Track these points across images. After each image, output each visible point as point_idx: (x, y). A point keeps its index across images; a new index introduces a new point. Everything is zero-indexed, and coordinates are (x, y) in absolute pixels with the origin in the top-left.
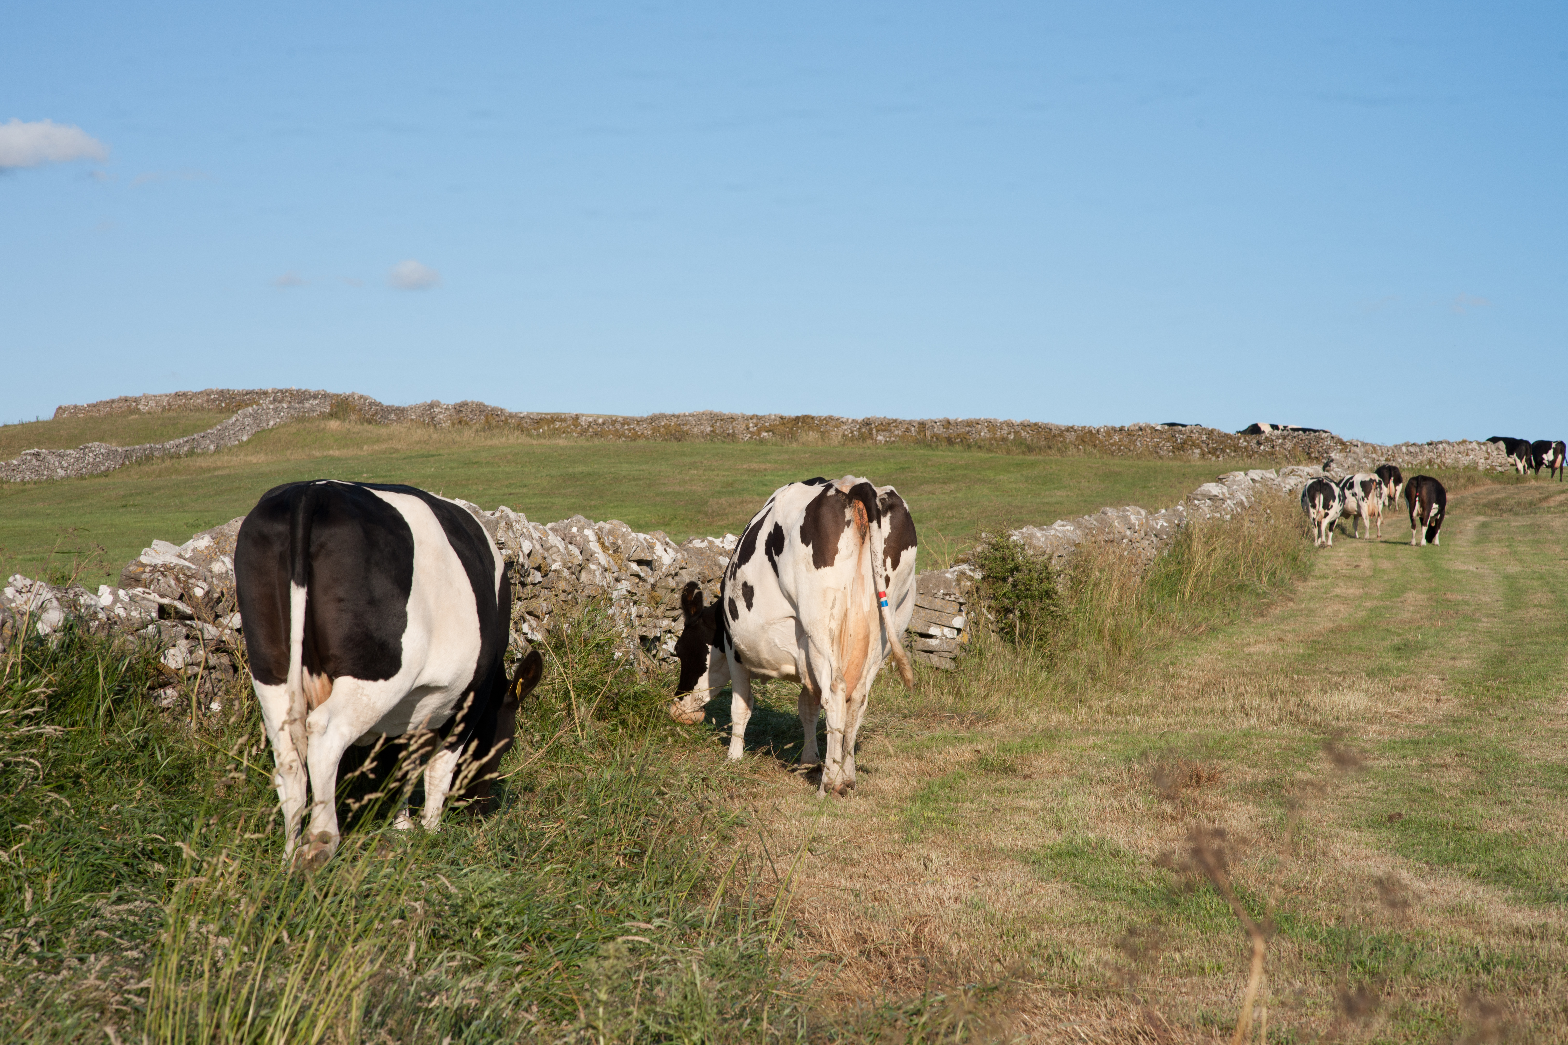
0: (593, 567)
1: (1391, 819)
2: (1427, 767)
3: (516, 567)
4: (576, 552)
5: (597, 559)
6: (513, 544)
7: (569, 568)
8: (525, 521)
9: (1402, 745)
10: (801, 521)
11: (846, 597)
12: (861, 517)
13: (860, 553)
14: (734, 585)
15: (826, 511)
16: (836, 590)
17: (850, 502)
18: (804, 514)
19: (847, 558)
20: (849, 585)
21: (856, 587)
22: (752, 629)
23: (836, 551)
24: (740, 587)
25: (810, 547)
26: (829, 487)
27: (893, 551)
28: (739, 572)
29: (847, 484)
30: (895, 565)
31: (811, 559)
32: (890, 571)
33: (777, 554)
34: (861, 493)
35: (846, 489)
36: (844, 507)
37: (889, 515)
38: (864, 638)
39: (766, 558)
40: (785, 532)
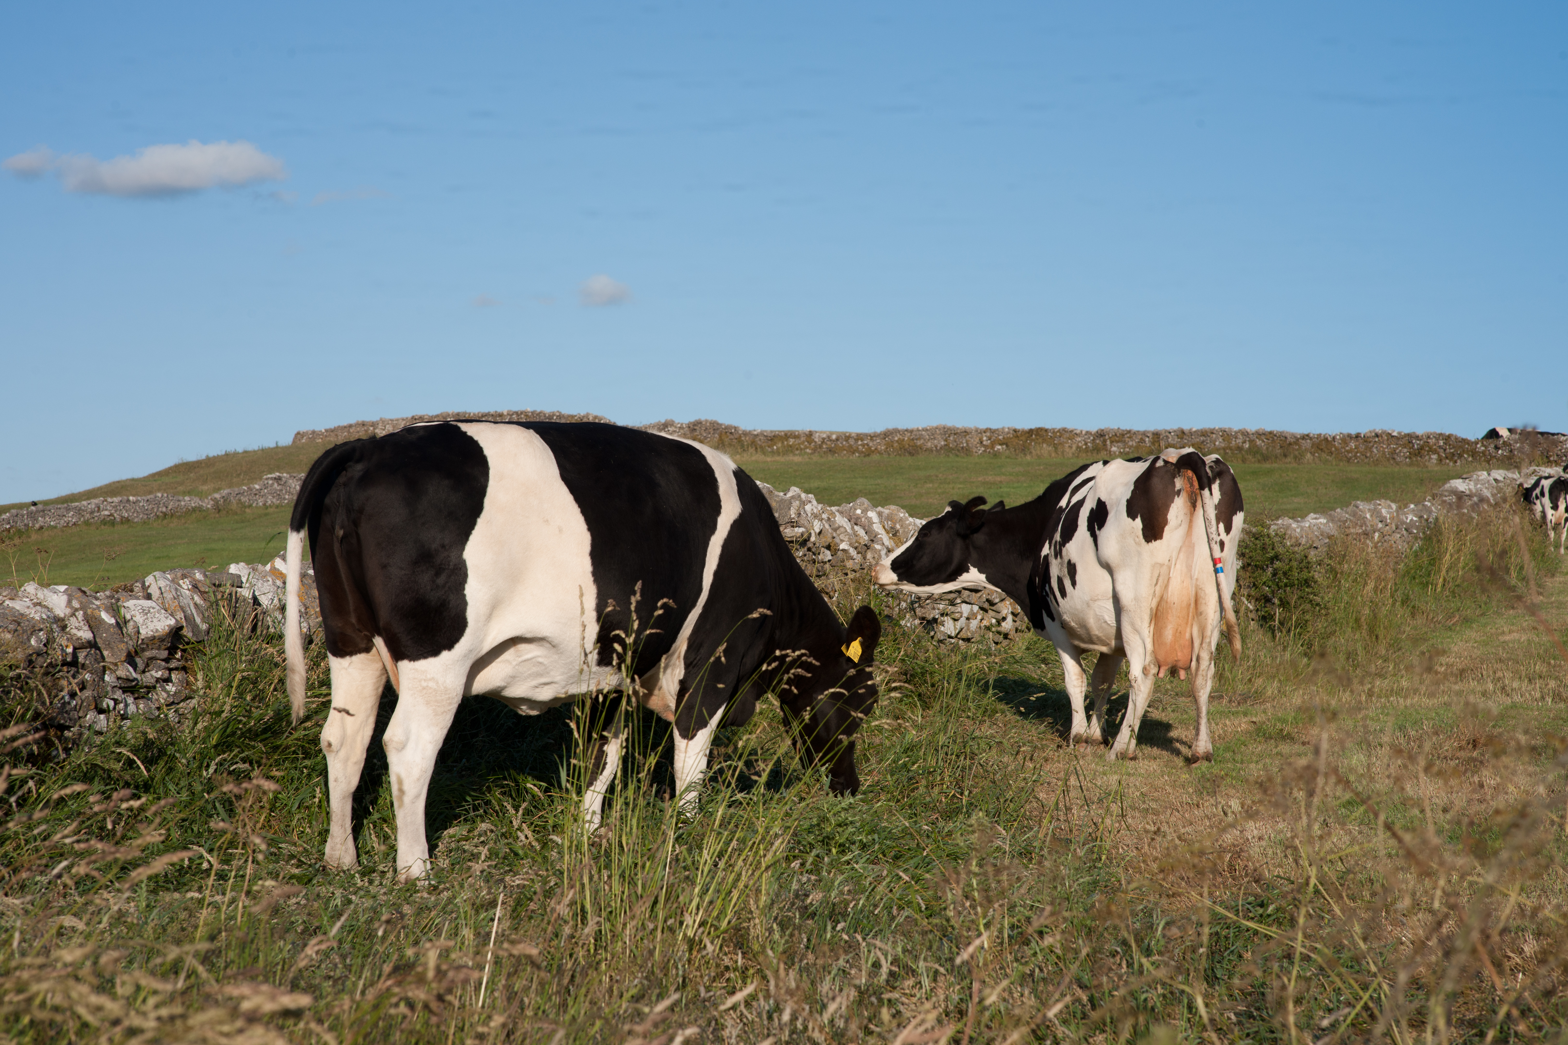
3: (810, 545)
4: (861, 532)
5: (881, 539)
6: (806, 523)
7: (856, 548)
8: (814, 502)
10: (1128, 495)
11: (1169, 568)
12: (1192, 485)
13: (1191, 521)
14: (1061, 564)
15: (1156, 482)
16: (1162, 565)
17: (1179, 472)
18: (1132, 488)
19: (1176, 528)
20: (1174, 555)
21: (1182, 556)
22: (1079, 607)
23: (1165, 522)
24: (1065, 565)
25: (1138, 520)
26: (1157, 459)
27: (1225, 515)
28: (1064, 550)
29: (1172, 455)
30: (1228, 528)
31: (1140, 533)
32: (1223, 536)
33: (1099, 529)
34: (1190, 462)
35: (1173, 460)
36: (1174, 477)
37: (1218, 484)
38: (1189, 605)
39: (1088, 534)
40: (1108, 507)
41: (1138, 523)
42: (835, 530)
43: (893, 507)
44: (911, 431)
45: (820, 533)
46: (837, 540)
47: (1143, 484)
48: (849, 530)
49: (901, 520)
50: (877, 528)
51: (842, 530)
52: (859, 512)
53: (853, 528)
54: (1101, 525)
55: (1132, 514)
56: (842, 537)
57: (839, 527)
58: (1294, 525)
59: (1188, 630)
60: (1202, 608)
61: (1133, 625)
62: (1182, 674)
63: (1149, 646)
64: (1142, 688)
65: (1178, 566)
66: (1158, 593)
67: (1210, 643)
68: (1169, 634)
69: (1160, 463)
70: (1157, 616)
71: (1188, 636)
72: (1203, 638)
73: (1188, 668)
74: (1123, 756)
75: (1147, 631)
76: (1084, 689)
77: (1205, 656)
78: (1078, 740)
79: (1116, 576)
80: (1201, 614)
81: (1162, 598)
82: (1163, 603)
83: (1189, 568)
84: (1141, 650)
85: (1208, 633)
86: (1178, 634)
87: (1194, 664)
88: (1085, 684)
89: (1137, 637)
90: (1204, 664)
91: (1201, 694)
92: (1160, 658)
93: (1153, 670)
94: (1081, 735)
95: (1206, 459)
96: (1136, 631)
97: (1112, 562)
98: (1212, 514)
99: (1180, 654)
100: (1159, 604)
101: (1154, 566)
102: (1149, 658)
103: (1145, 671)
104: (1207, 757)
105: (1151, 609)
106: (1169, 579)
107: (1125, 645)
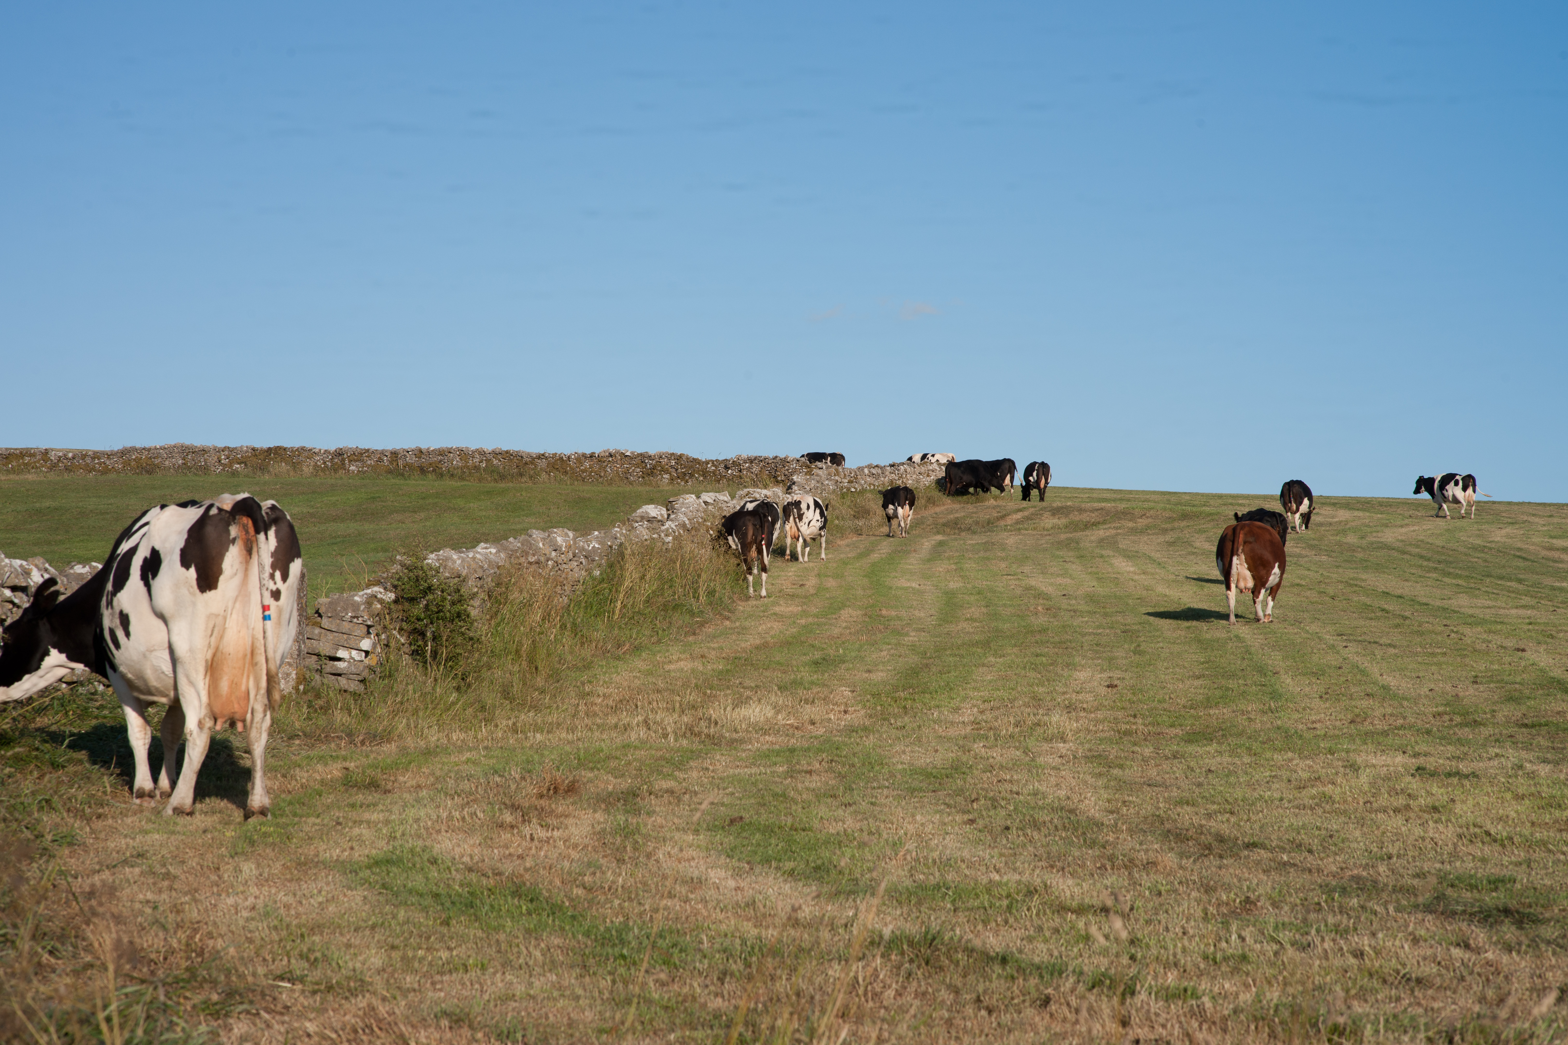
1: (732, 821)
2: (791, 774)
9: (778, 753)
10: (182, 544)
11: (225, 618)
12: (247, 532)
13: (246, 571)
14: (112, 615)
15: (210, 531)
16: (217, 616)
17: (234, 519)
18: (186, 536)
19: (232, 577)
20: (230, 604)
21: (238, 605)
22: (135, 658)
23: (220, 572)
24: (117, 616)
25: (193, 570)
26: (211, 506)
27: (281, 564)
28: (115, 600)
29: (227, 501)
30: (285, 578)
31: (194, 583)
32: (280, 584)
33: (153, 578)
34: (246, 508)
35: (227, 506)
36: (229, 525)
37: (273, 529)
38: (245, 656)
39: (141, 583)
40: (162, 556)
41: (192, 572)
44: (149, 450)
47: (196, 532)
54: (155, 575)
55: (185, 563)
58: (455, 557)
59: (244, 681)
60: (256, 661)
61: (188, 677)
62: (240, 726)
63: (205, 699)
64: (198, 742)
65: (234, 616)
66: (213, 645)
68: (224, 685)
69: (214, 511)
70: (213, 668)
71: (243, 688)
72: (258, 688)
73: (244, 721)
74: (178, 811)
75: (202, 684)
76: (149, 741)
77: (259, 708)
78: (141, 794)
79: (171, 625)
80: (256, 664)
81: (217, 649)
82: (219, 654)
83: (246, 617)
84: (196, 702)
86: (234, 685)
87: (249, 716)
88: (149, 736)
89: (192, 690)
90: (259, 716)
91: (255, 747)
92: (217, 710)
93: (209, 723)
94: (143, 789)
95: (262, 504)
96: (191, 683)
97: (167, 613)
98: (268, 561)
99: (236, 706)
100: (214, 655)
101: (209, 617)
102: (204, 711)
103: (200, 725)
104: (263, 812)
105: (206, 661)
106: (224, 629)
107: (181, 698)
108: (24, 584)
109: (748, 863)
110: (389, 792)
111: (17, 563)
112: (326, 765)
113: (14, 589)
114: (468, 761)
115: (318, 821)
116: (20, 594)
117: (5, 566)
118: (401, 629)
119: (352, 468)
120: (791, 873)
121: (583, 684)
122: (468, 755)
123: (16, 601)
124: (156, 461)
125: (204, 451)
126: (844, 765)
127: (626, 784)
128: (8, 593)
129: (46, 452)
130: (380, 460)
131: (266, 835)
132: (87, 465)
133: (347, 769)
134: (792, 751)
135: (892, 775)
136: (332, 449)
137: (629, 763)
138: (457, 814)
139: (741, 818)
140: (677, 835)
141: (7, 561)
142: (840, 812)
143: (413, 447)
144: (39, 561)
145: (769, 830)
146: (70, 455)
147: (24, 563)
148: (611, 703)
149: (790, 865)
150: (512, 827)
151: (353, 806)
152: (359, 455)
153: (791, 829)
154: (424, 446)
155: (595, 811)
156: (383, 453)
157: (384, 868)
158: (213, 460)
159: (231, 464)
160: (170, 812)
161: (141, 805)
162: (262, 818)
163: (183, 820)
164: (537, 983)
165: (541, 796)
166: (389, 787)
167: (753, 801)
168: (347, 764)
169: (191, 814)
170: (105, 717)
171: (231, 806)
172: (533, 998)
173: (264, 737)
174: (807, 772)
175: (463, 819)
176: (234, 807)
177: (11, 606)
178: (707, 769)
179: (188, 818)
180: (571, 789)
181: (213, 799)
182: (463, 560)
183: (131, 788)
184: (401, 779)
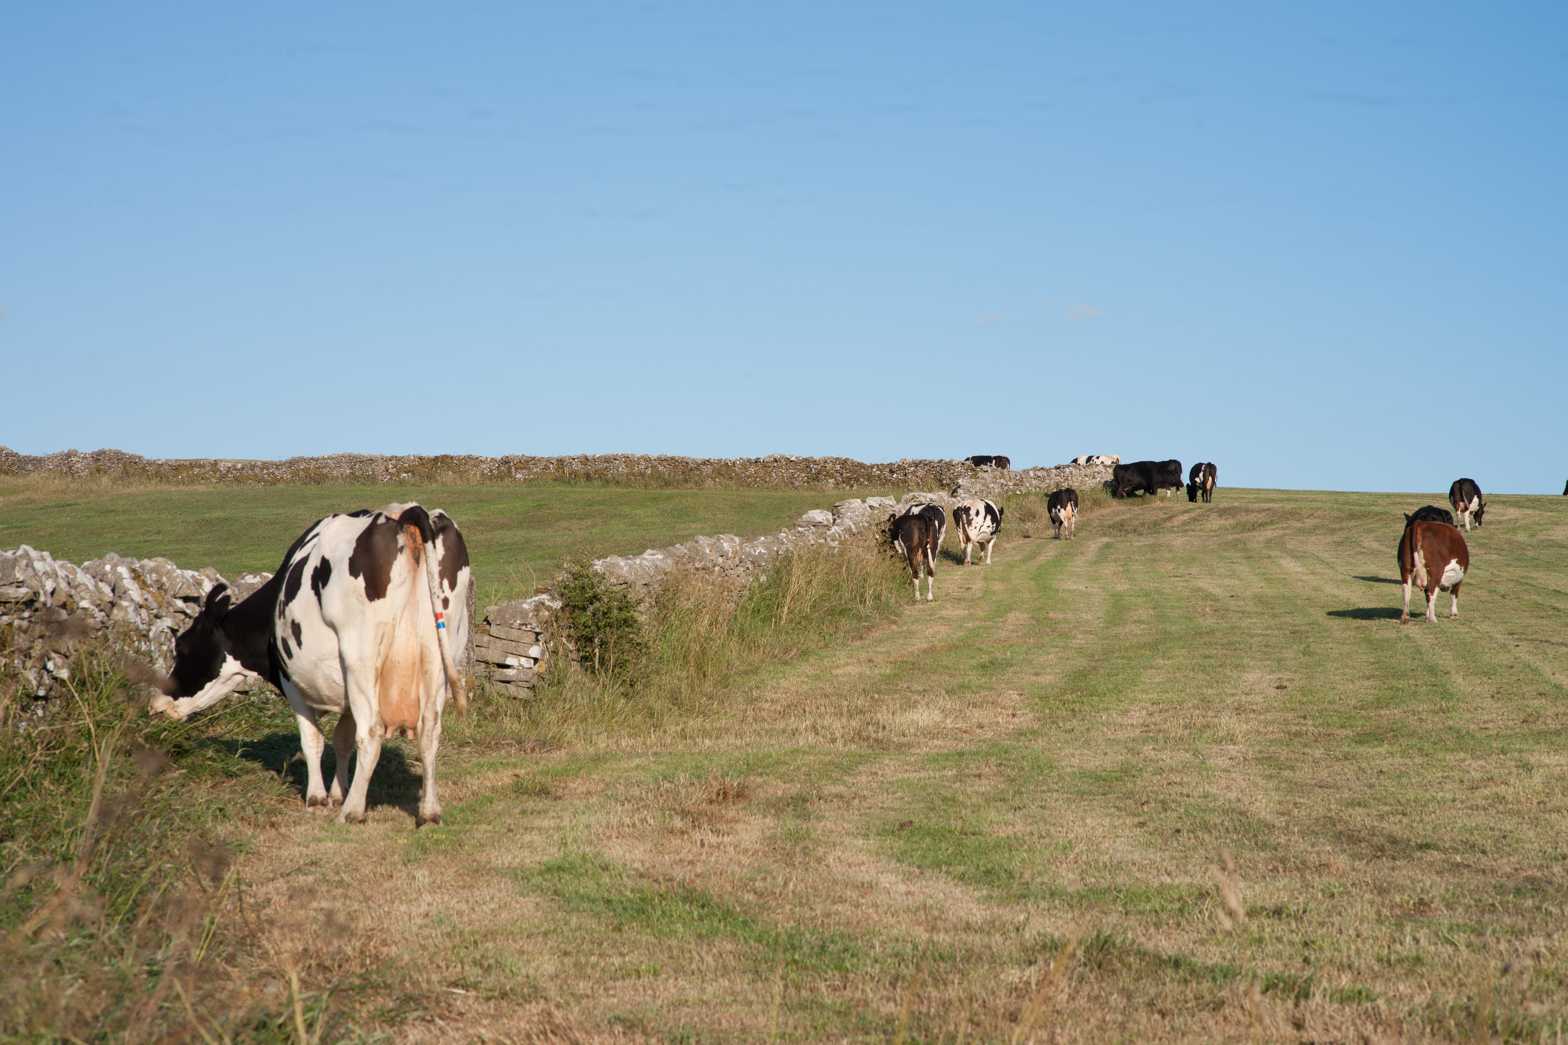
0: (125, 603)
1: (902, 826)
2: (960, 778)
3: (37, 605)
4: (107, 589)
5: (130, 596)
6: (34, 583)
7: (98, 606)
8: (49, 559)
9: (947, 757)
10: (350, 553)
11: (394, 627)
12: (415, 541)
13: (414, 579)
14: (285, 624)
15: (378, 539)
16: (386, 624)
17: (402, 528)
18: (354, 545)
19: (400, 586)
20: (399, 613)
21: (406, 613)
22: (307, 667)
23: (388, 580)
24: (289, 625)
25: (361, 579)
26: (379, 515)
27: (449, 572)
28: (287, 610)
29: (395, 510)
30: (453, 586)
31: (363, 592)
32: (448, 593)
33: (323, 587)
34: (414, 517)
35: (396, 516)
36: (396, 533)
37: (441, 537)
38: (414, 664)
39: (312, 593)
40: (332, 565)
41: (361, 581)
42: (75, 588)
43: (160, 559)
44: (317, 460)
45: (52, 593)
46: (76, 598)
47: (365, 541)
48: (91, 587)
49: (168, 572)
50: (128, 583)
51: (83, 587)
52: (108, 568)
53: (96, 586)
54: (325, 584)
55: (354, 572)
56: (82, 594)
57: (79, 585)
58: (622, 563)
59: (414, 688)
60: (428, 667)
61: (358, 685)
62: (410, 734)
63: (375, 707)
64: (369, 750)
65: (403, 624)
66: (382, 652)
67: (435, 702)
68: (394, 694)
69: (382, 520)
70: (383, 676)
71: (413, 696)
72: (428, 697)
73: (414, 729)
74: (350, 818)
75: (372, 692)
76: (321, 749)
77: (431, 716)
78: (314, 803)
79: (341, 634)
80: (426, 672)
81: (387, 657)
82: (388, 663)
83: (414, 625)
84: (367, 710)
85: (433, 692)
86: (404, 693)
87: (420, 724)
89: (363, 698)
90: (429, 724)
91: (426, 755)
92: (387, 718)
93: (380, 731)
94: (316, 797)
95: (429, 513)
96: (362, 691)
97: (337, 622)
98: (436, 569)
99: (406, 714)
100: (384, 664)
101: (379, 625)
102: (375, 719)
103: (371, 732)
104: (435, 819)
105: (376, 669)
106: (393, 637)
107: (352, 706)
108: (196, 595)
109: (919, 867)
110: (560, 798)
111: (189, 573)
112: (496, 772)
113: (186, 599)
114: (637, 767)
115: (490, 828)
116: (192, 604)
117: (177, 577)
118: (569, 636)
119: (518, 476)
120: (962, 877)
121: (751, 689)
122: (637, 761)
123: (188, 611)
124: (325, 471)
125: (371, 460)
126: (1013, 769)
127: (795, 789)
128: (180, 604)
129: (216, 463)
130: (546, 467)
131: (437, 842)
132: (256, 475)
133: (517, 776)
134: (961, 754)
135: (1061, 778)
136: (499, 457)
137: (798, 768)
138: (627, 821)
139: (911, 822)
140: (847, 840)
141: (179, 571)
142: (1010, 816)
143: (579, 454)
144: (211, 571)
145: (939, 835)
146: (239, 466)
147: (196, 574)
148: (779, 708)
149: (961, 869)
150: (683, 833)
151: (523, 812)
152: (525, 463)
153: (961, 833)
154: (589, 454)
155: (765, 817)
156: (549, 460)
157: (556, 875)
158: (380, 469)
159: (398, 474)
160: (342, 820)
161: (313, 814)
162: (432, 825)
163: (354, 828)
164: (709, 989)
165: (711, 802)
166: (559, 794)
167: (922, 805)
168: (517, 771)
169: (363, 821)
170: (277, 726)
171: (403, 814)
172: (705, 1003)
173: (435, 745)
174: (975, 776)
175: (634, 825)
176: (406, 814)
177: (183, 617)
178: (876, 773)
179: (361, 826)
180: (741, 795)
181: (385, 806)
182: (630, 567)
183: (304, 797)
184: (571, 785)
